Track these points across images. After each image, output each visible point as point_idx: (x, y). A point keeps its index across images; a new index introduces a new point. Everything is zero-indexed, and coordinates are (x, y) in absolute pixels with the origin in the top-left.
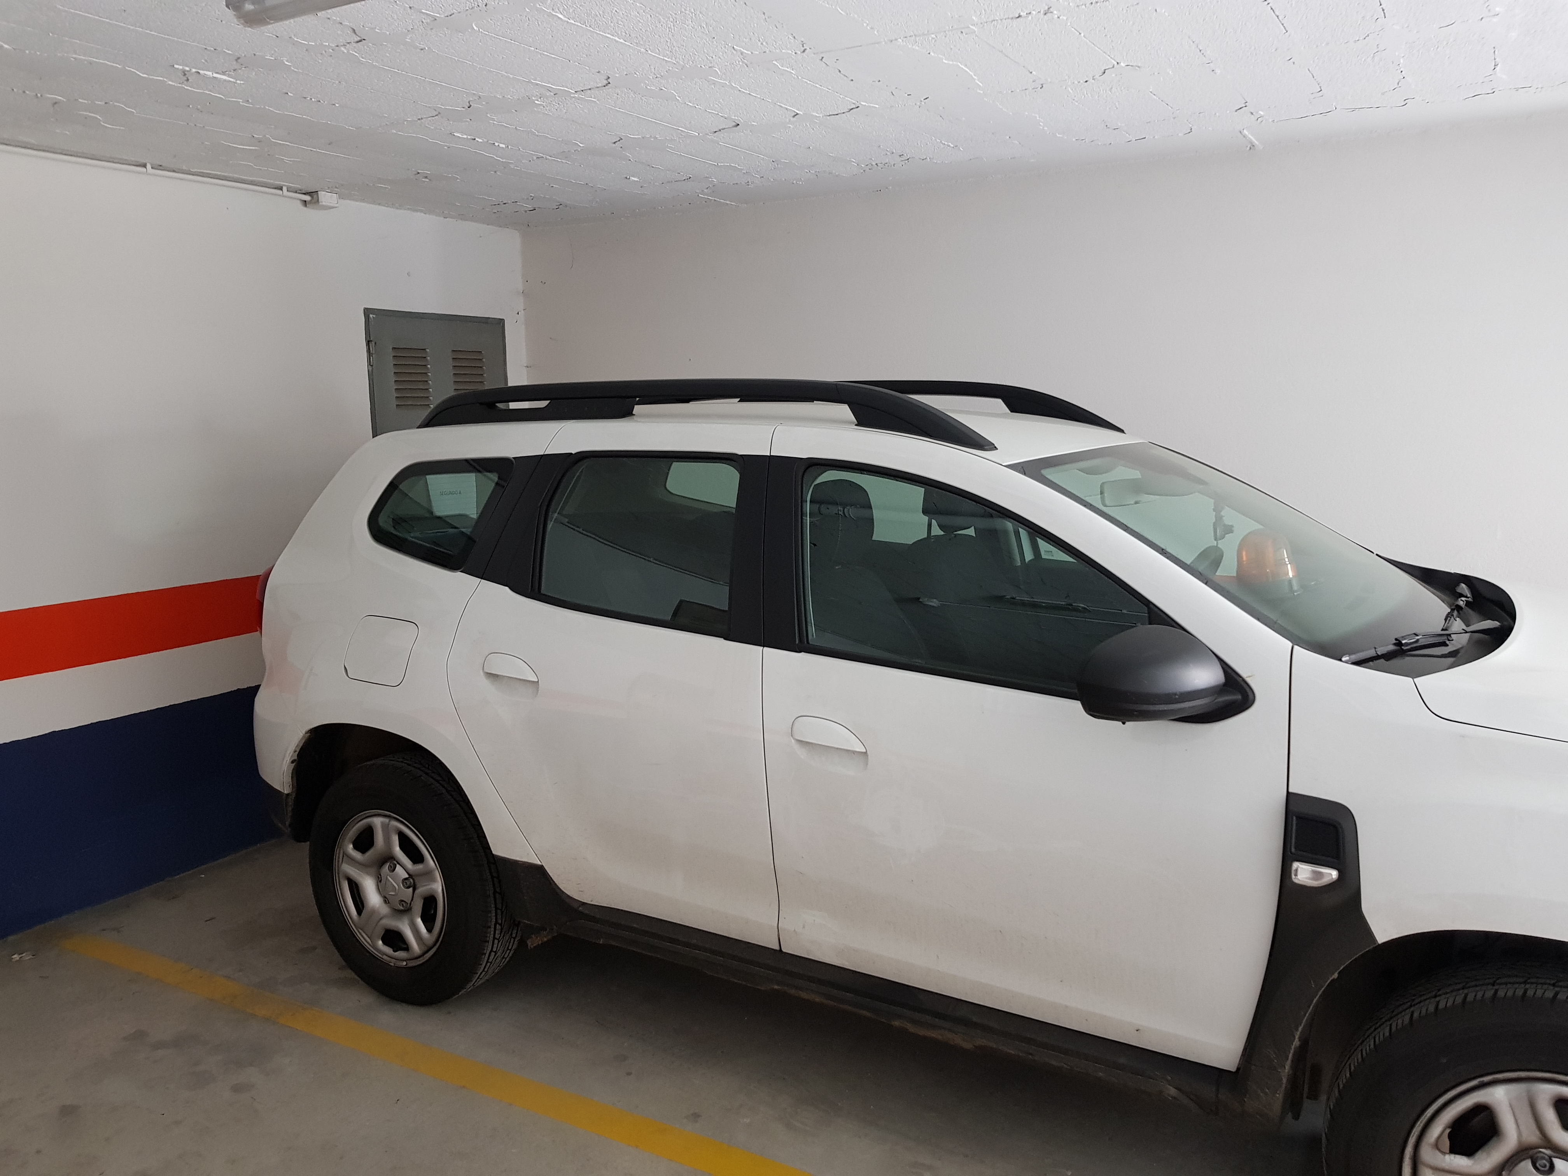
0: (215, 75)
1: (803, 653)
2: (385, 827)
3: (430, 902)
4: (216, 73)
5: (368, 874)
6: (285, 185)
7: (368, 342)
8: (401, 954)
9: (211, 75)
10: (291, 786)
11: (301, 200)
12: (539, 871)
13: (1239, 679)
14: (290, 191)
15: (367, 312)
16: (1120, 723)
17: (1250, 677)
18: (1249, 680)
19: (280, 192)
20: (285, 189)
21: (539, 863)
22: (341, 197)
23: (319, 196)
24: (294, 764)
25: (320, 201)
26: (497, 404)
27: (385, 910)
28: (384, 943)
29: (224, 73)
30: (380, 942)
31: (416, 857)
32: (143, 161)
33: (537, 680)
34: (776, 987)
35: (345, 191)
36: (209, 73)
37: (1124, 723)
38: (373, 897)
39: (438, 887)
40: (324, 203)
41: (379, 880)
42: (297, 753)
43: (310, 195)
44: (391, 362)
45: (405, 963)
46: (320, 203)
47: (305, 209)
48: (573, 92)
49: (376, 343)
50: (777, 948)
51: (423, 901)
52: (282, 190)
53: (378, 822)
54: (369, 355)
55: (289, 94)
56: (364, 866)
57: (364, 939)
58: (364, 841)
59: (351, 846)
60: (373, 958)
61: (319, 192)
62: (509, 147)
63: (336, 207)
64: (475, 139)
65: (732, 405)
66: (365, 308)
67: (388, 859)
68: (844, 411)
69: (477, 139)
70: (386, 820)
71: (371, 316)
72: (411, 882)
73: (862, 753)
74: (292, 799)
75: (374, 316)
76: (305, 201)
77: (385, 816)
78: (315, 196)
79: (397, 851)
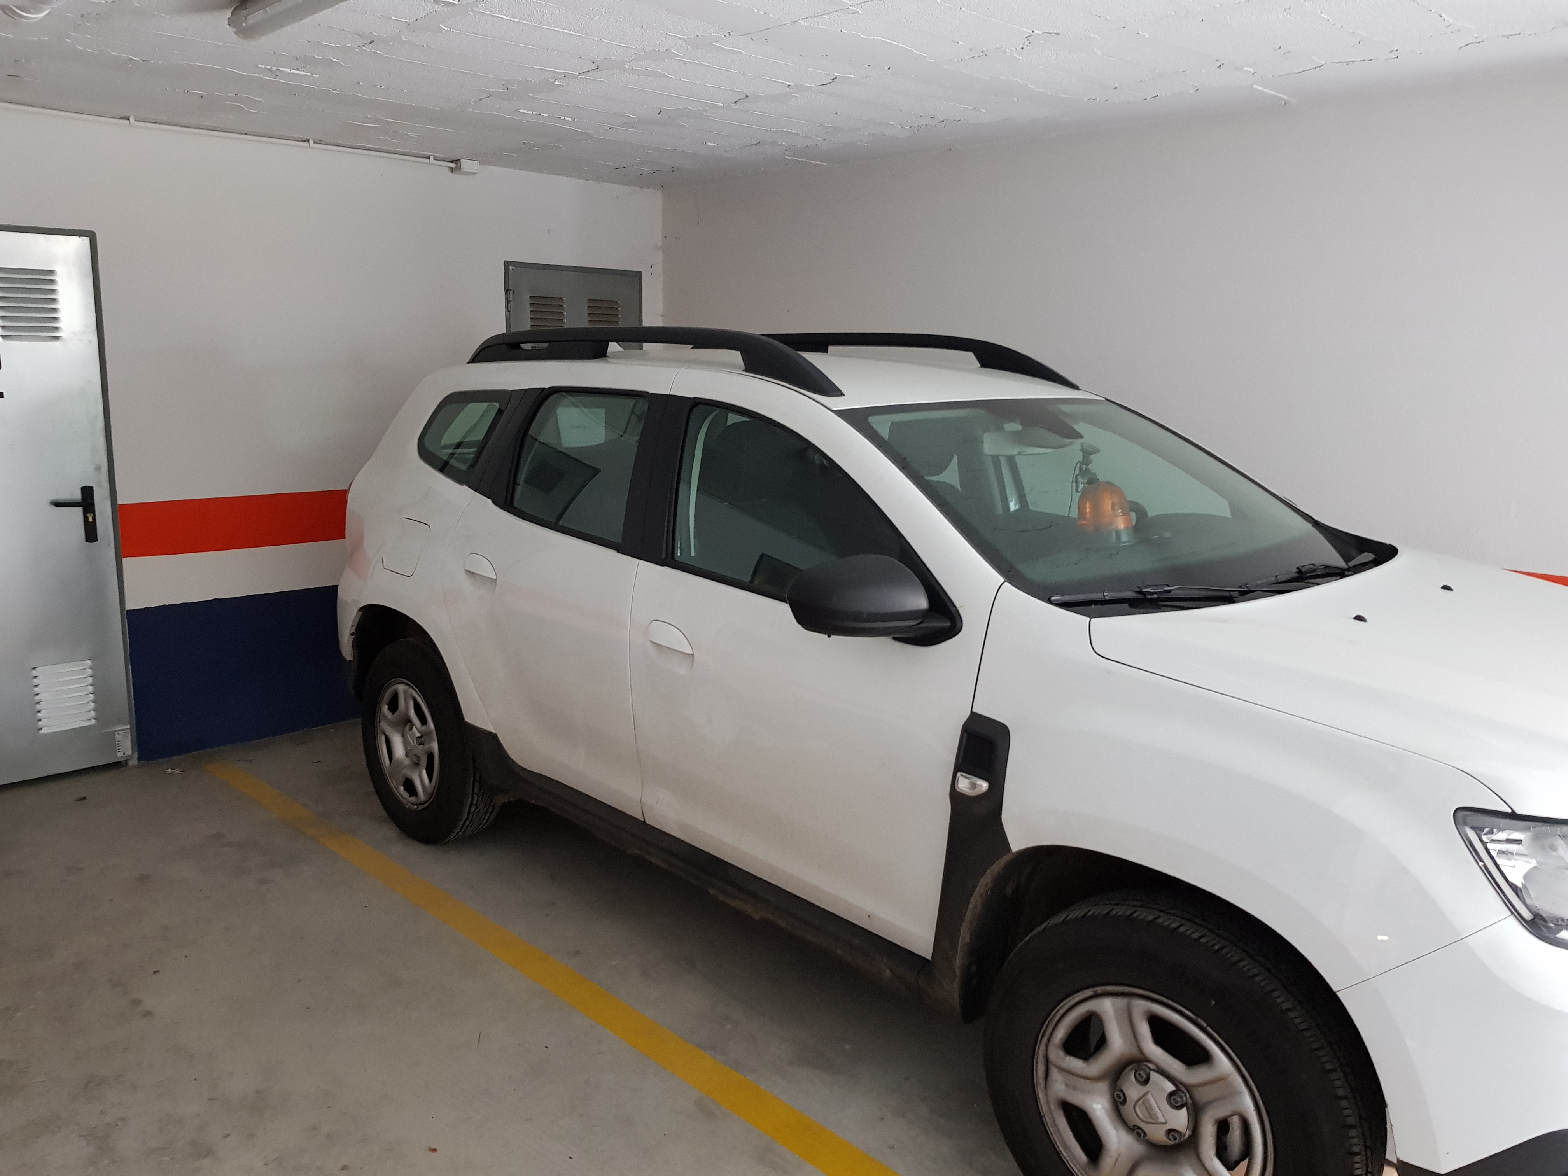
0: (293, 71)
1: (665, 567)
2: (405, 692)
3: (431, 756)
4: (294, 69)
5: (397, 731)
6: (431, 155)
7: (507, 291)
8: (413, 799)
9: (289, 71)
10: (353, 654)
11: (449, 167)
12: (494, 737)
13: (953, 609)
14: (437, 160)
15: (507, 264)
16: (826, 636)
17: (961, 607)
18: (960, 610)
19: (428, 161)
20: (432, 158)
21: (494, 731)
22: (482, 163)
23: (461, 163)
24: (354, 636)
25: (462, 168)
26: (522, 345)
27: (407, 761)
28: (405, 789)
29: (298, 69)
30: (402, 788)
31: (424, 721)
32: (305, 138)
33: (495, 578)
34: (637, 852)
35: (485, 158)
36: (288, 70)
37: (829, 636)
38: (399, 750)
39: (435, 746)
40: (465, 170)
41: (403, 736)
42: (355, 627)
43: (455, 163)
44: (528, 309)
45: (416, 807)
46: (462, 170)
47: (450, 174)
48: (578, 74)
49: (514, 292)
50: (643, 820)
51: (427, 756)
52: (429, 159)
53: (401, 688)
54: (508, 302)
55: (361, 83)
56: (394, 724)
57: (393, 783)
58: (393, 706)
59: (386, 707)
60: (397, 801)
61: (461, 160)
62: (576, 120)
63: (477, 173)
64: (540, 114)
65: (686, 351)
66: (505, 261)
67: (408, 721)
68: (735, 357)
69: (542, 114)
70: (407, 687)
71: (511, 268)
72: (421, 740)
73: (688, 654)
74: (354, 667)
75: (514, 268)
76: (452, 168)
77: (407, 684)
78: (459, 164)
79: (412, 713)
